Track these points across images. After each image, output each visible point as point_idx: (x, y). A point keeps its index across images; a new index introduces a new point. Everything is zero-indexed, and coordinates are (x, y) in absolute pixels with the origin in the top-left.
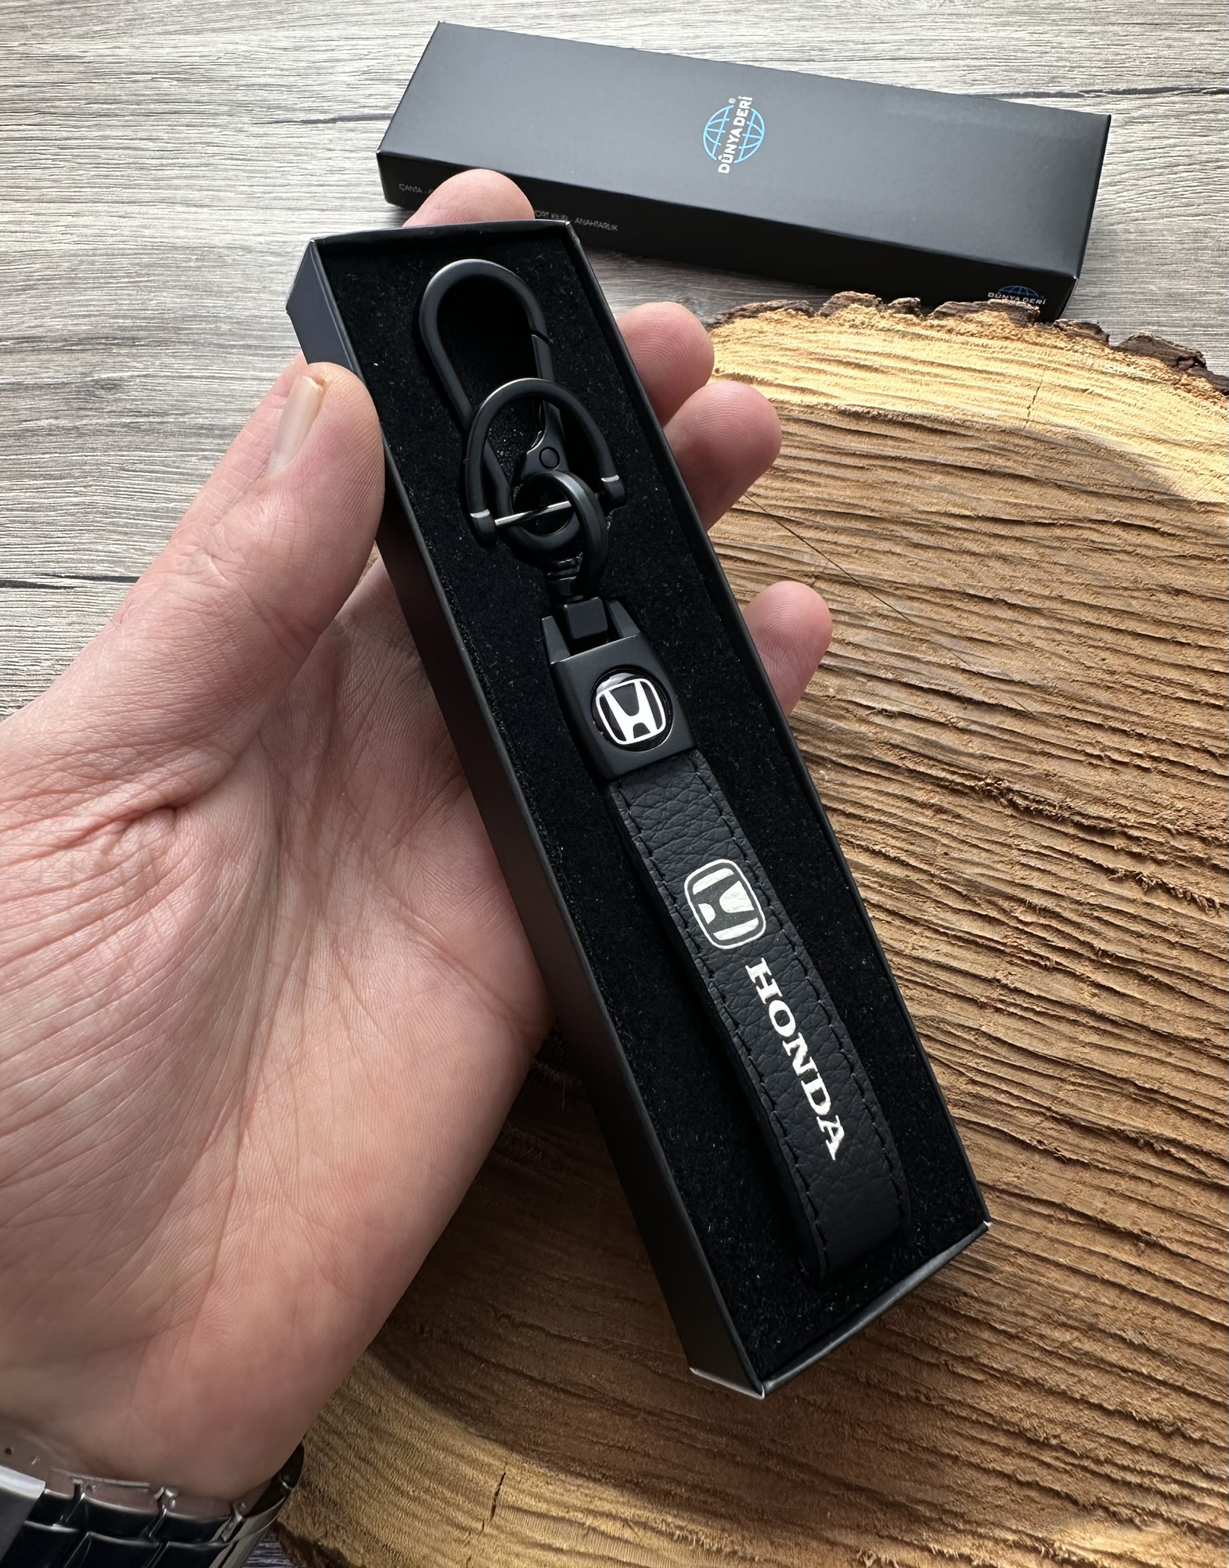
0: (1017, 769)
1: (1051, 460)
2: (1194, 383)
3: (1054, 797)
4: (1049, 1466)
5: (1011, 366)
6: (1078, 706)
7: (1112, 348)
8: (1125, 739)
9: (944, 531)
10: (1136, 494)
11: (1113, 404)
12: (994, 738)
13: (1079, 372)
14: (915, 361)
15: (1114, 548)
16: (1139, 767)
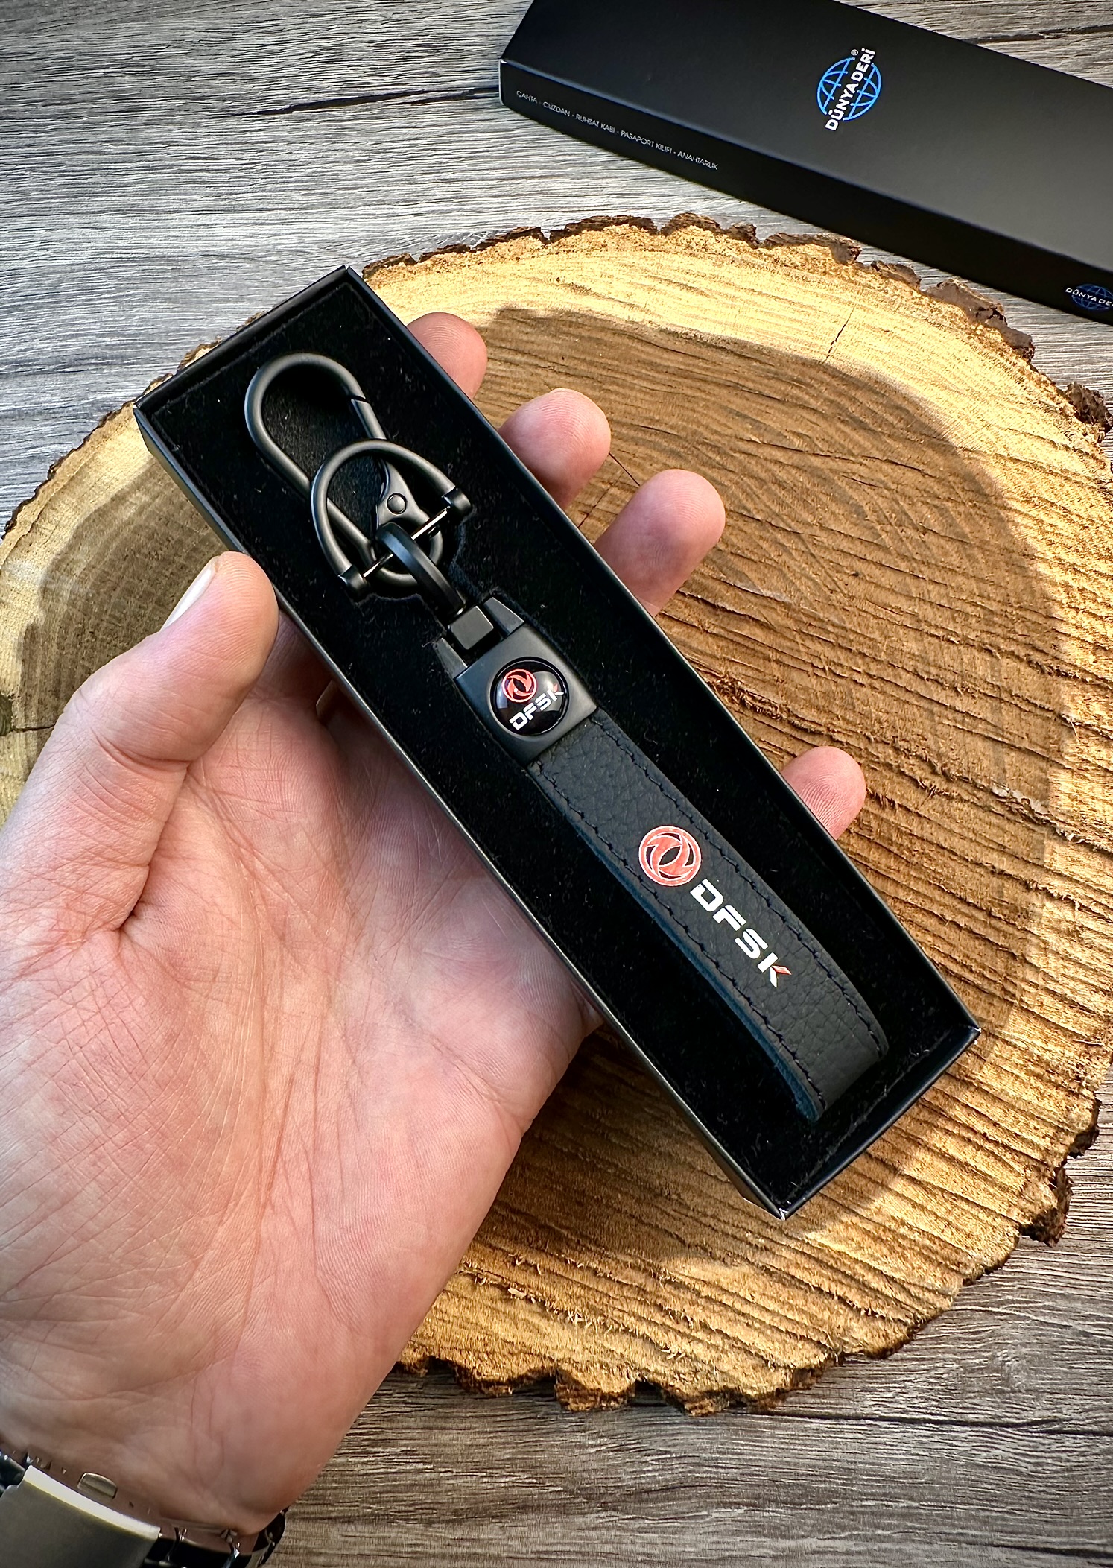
0: (750, 673)
1: (840, 394)
2: (987, 335)
3: (778, 701)
4: (669, 1215)
5: (824, 300)
6: (814, 623)
7: (919, 292)
8: (850, 655)
9: (731, 453)
10: (910, 435)
11: (908, 346)
12: (738, 644)
13: (886, 313)
14: (739, 289)
15: (878, 484)
16: (855, 681)
